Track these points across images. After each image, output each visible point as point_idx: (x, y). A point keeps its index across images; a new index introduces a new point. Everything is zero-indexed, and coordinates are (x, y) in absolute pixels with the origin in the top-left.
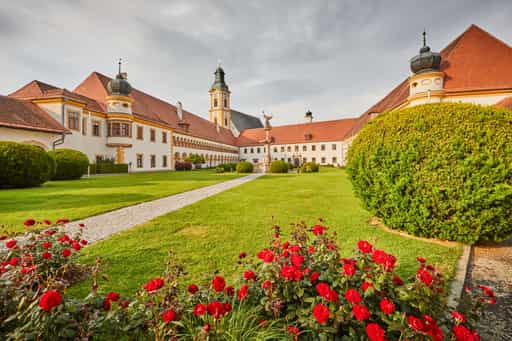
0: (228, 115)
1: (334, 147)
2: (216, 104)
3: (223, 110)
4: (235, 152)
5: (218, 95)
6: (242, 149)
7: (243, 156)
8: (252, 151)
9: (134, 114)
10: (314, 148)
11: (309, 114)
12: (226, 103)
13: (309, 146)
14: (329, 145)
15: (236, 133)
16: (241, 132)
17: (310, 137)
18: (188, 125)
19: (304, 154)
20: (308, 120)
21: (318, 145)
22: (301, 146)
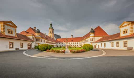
0: (53, 35)
1: (77, 43)
2: (50, 32)
3: (52, 34)
4: (55, 44)
5: (51, 30)
6: (57, 43)
7: (57, 45)
8: (59, 44)
9: (41, 37)
10: (73, 43)
11: (72, 36)
12: (53, 32)
13: (72, 43)
14: (76, 43)
15: (55, 39)
16: (57, 39)
17: (73, 41)
18: (47, 38)
19: (71, 45)
20: (72, 37)
21: (74, 43)
22: (71, 43)
